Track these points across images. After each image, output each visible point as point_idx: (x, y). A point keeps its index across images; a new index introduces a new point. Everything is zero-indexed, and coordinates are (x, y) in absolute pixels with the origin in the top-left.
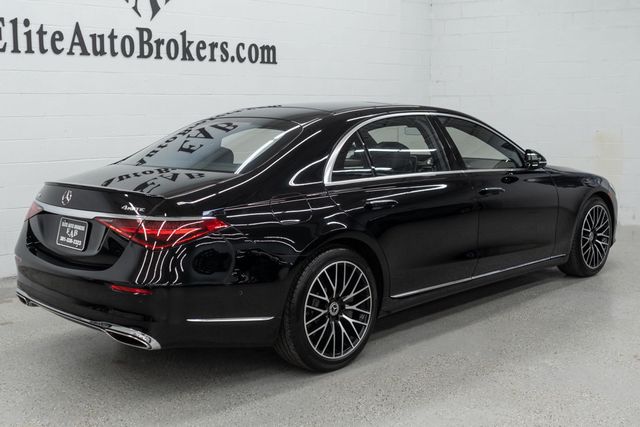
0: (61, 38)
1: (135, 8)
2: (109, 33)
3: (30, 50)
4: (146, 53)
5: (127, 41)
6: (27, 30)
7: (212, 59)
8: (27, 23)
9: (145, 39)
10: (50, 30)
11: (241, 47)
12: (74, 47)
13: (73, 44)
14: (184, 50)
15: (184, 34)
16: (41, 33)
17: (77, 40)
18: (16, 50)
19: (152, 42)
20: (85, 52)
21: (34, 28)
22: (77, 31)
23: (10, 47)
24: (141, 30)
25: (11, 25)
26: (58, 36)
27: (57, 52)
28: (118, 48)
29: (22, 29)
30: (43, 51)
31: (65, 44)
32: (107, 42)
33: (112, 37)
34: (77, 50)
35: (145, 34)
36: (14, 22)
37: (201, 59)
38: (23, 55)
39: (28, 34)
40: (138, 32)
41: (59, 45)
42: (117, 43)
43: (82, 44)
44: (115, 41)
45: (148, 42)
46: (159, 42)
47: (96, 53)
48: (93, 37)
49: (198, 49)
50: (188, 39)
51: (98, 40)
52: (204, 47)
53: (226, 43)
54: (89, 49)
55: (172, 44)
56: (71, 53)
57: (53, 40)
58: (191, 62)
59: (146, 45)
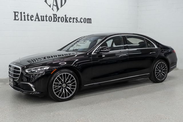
0: (33, 17)
1: (52, 9)
2: (45, 15)
3: (25, 20)
4: (55, 21)
5: (50, 18)
6: (24, 15)
7: (73, 22)
8: (24, 13)
9: (55, 17)
10: (30, 15)
11: (81, 19)
12: (36, 19)
13: (36, 18)
14: (66, 20)
15: (65, 15)
16: (28, 15)
17: (37, 17)
18: (21, 20)
19: (57, 17)
20: (39, 20)
21: (26, 14)
22: (37, 15)
23: (20, 19)
24: (54, 15)
25: (20, 14)
26: (32, 16)
27: (32, 20)
28: (48, 19)
29: (23, 15)
30: (28, 20)
31: (34, 18)
32: (45, 18)
33: (46, 16)
34: (37, 20)
35: (55, 16)
36: (21, 13)
37: (70, 22)
38: (23, 21)
39: (25, 16)
40: (53, 15)
41: (32, 18)
42: (48, 18)
43: (38, 18)
44: (47, 17)
45: (56, 18)
46: (59, 18)
47: (42, 21)
48: (41, 16)
49: (69, 19)
50: (67, 17)
51: (42, 17)
52: (71, 19)
53: (77, 18)
54: (40, 19)
55: (62, 18)
56: (35, 20)
57: (31, 17)
58: (67, 23)
59: (55, 18)
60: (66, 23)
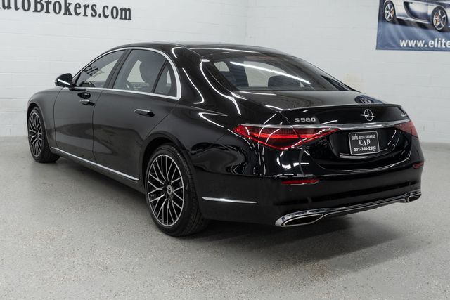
60: (68, 16)
